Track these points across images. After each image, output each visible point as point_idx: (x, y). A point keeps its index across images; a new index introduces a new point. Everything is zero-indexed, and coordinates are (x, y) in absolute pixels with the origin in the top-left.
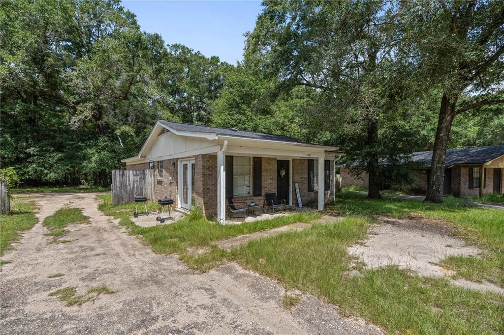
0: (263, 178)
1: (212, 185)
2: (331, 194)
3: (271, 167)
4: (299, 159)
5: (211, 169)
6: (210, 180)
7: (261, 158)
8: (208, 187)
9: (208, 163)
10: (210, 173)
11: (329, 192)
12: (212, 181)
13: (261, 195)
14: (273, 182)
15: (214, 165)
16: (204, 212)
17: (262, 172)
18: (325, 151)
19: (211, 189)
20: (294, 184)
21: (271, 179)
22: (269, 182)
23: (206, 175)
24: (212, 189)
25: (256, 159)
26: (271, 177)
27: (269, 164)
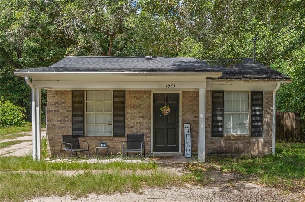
0: (127, 116)
1: (59, 121)
2: (265, 142)
3: (142, 103)
4: (193, 92)
5: (57, 105)
6: (56, 117)
7: (125, 91)
8: (54, 123)
9: (54, 99)
10: (56, 109)
11: (262, 140)
12: (58, 117)
13: (123, 136)
14: (145, 121)
15: (61, 101)
16: (49, 148)
17: (126, 109)
18: (207, 78)
19: (57, 125)
20: (183, 124)
21: (140, 117)
22: (138, 121)
23: (51, 111)
24: (59, 126)
25: (116, 93)
26: (141, 115)
27: (137, 99)
